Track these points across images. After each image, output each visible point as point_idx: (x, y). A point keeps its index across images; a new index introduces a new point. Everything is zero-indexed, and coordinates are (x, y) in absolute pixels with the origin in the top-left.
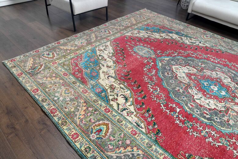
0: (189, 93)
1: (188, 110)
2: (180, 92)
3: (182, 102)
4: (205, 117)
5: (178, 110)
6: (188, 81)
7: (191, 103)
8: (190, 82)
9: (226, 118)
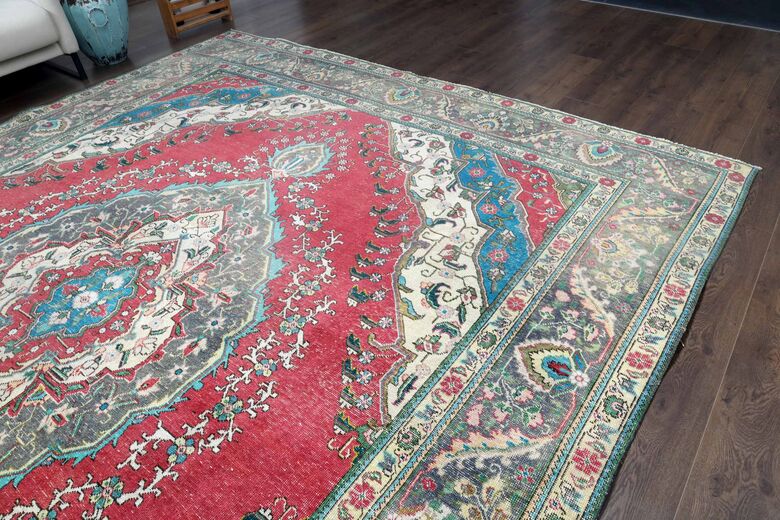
0: (85, 384)
1: (166, 400)
2: (72, 416)
3: (128, 415)
4: (205, 355)
5: (162, 434)
6: (19, 376)
7: (138, 386)
8: (29, 370)
9: (216, 302)
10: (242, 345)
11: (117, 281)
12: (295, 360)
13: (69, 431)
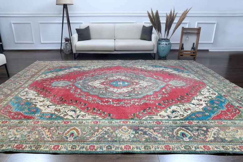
0: (109, 91)
1: (116, 98)
3: (110, 96)
4: (126, 97)
5: (111, 100)
6: (104, 86)
7: (114, 95)
9: (136, 92)
10: (133, 99)
11: (126, 83)
12: (138, 105)
13: (103, 94)
